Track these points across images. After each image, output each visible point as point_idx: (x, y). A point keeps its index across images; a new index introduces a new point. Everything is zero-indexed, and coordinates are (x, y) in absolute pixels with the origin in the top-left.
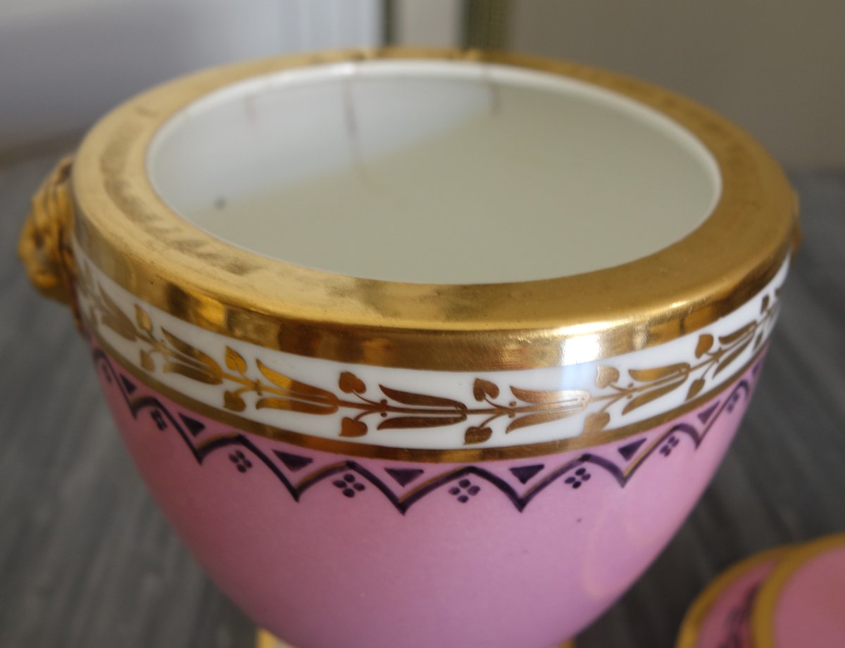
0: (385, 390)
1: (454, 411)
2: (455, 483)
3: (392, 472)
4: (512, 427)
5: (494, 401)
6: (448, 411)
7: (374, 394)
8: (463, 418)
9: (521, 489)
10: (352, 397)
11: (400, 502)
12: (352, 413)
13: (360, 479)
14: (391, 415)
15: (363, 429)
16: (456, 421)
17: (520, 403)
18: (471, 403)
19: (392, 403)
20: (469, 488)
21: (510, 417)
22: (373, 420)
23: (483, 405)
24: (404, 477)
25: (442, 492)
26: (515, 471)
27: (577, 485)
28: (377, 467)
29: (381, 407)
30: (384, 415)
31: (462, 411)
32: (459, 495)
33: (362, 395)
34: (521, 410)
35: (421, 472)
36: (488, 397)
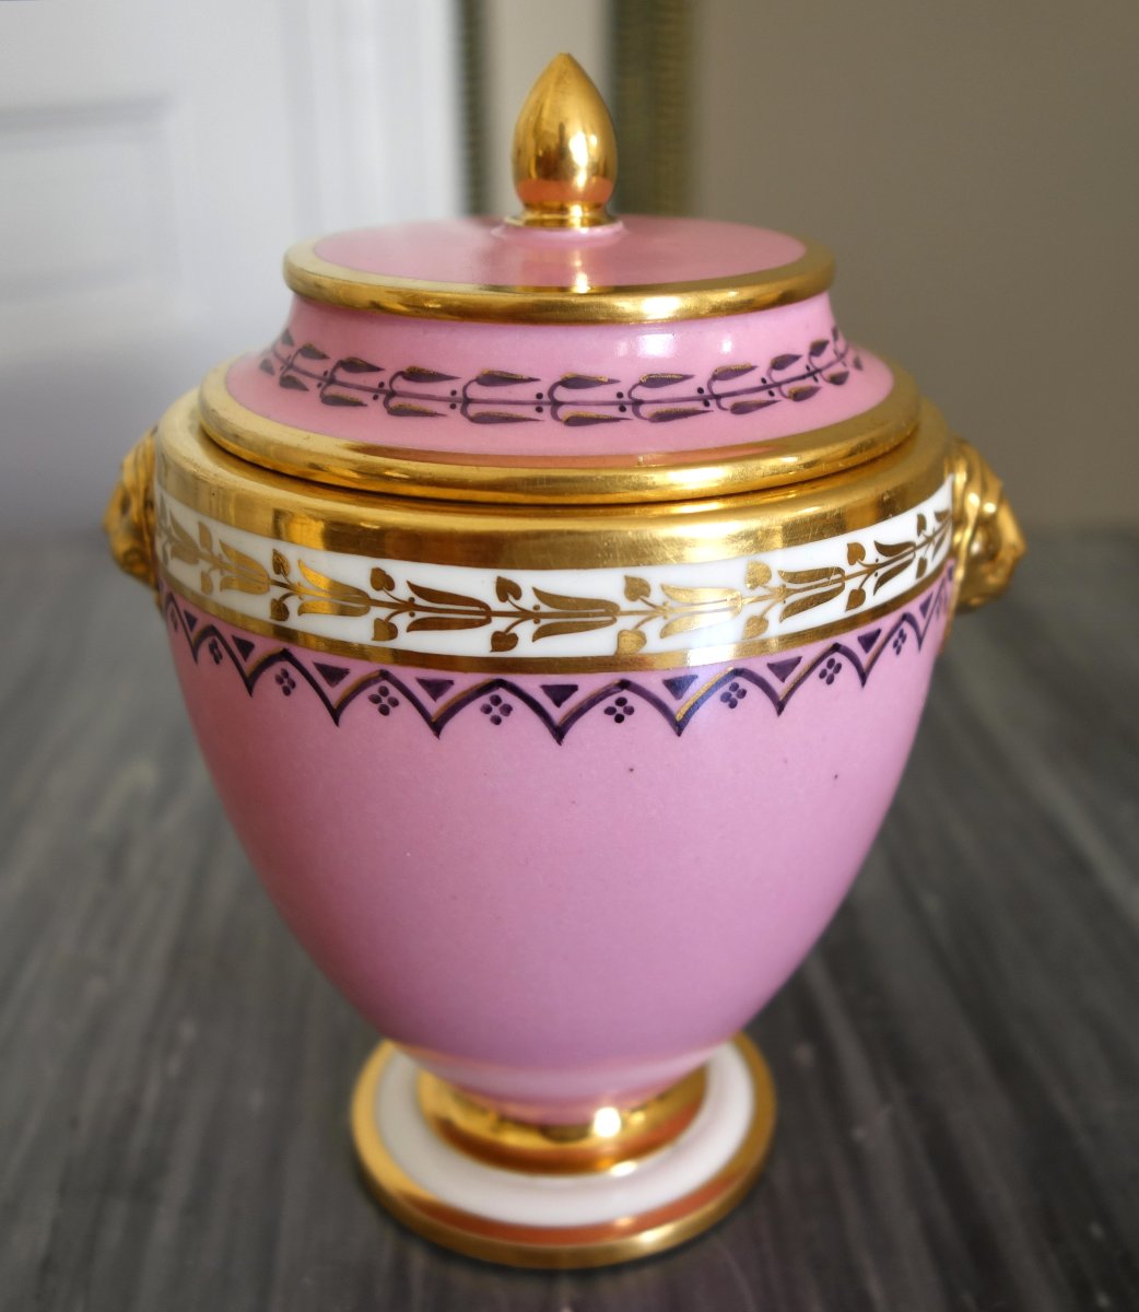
0: (413, 587)
1: (479, 614)
2: (485, 699)
3: (424, 683)
4: (539, 635)
5: (516, 602)
6: (472, 613)
7: (402, 592)
8: (487, 621)
9: (557, 714)
10: (382, 596)
11: (433, 720)
12: (383, 613)
13: (394, 692)
14: (420, 615)
15: (392, 632)
16: (482, 623)
17: (545, 608)
18: (495, 604)
19: (420, 601)
20: (500, 706)
21: (536, 622)
22: (402, 621)
23: (506, 607)
24: (436, 688)
25: (473, 709)
26: (547, 689)
27: (619, 719)
28: (409, 676)
29: (409, 606)
30: (412, 615)
31: (486, 614)
32: (491, 714)
33: (390, 593)
34: (546, 616)
35: (451, 683)
36: (511, 598)
